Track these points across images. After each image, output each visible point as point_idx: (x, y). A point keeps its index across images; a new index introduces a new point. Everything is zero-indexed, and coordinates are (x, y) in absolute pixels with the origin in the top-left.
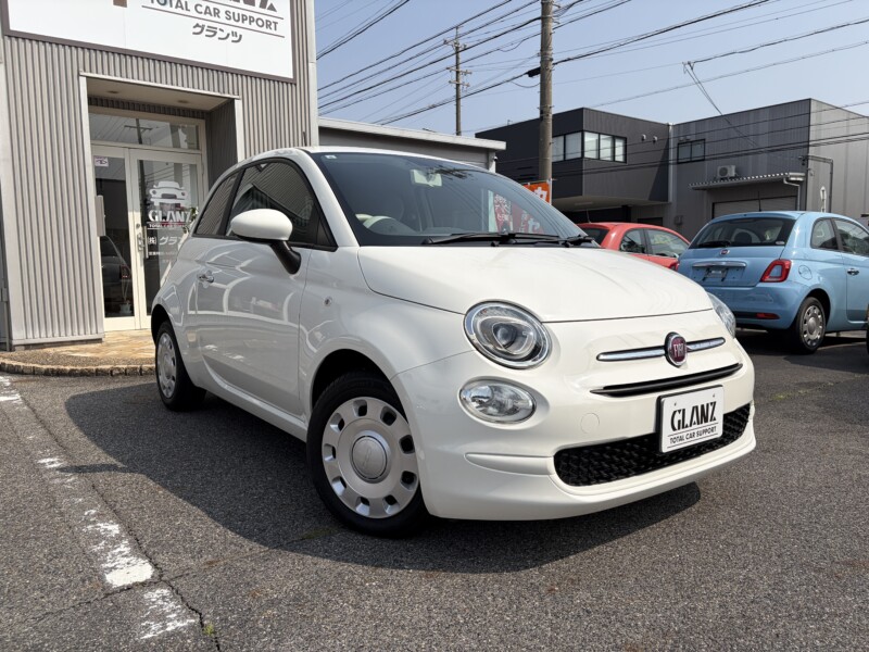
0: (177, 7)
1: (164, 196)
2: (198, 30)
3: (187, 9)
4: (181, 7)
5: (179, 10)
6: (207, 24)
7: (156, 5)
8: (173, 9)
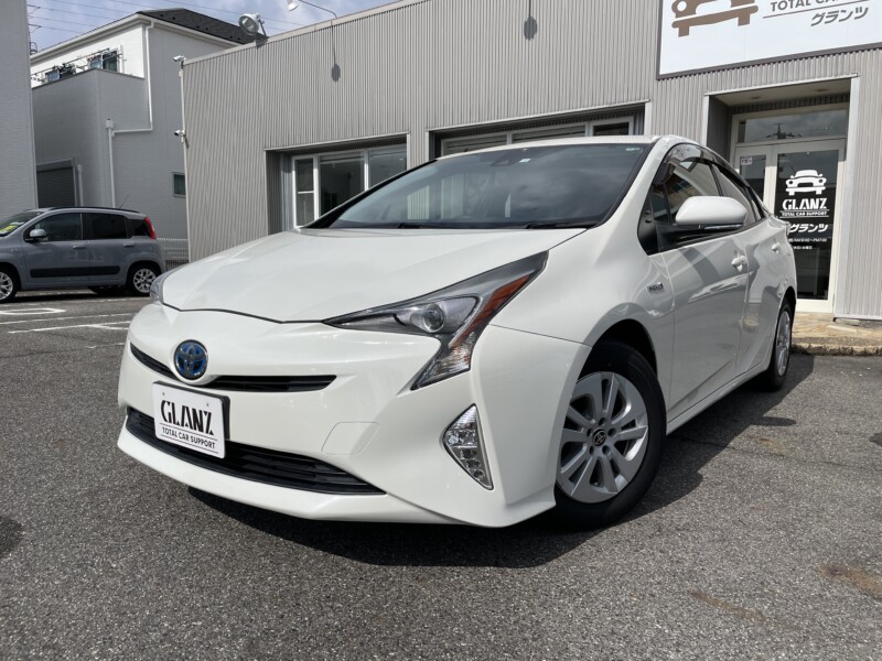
0: (797, 5)
1: (800, 185)
2: (818, 19)
3: (808, 4)
4: (803, 4)
5: (800, 8)
6: (827, 11)
7: (777, 11)
8: (794, 9)
